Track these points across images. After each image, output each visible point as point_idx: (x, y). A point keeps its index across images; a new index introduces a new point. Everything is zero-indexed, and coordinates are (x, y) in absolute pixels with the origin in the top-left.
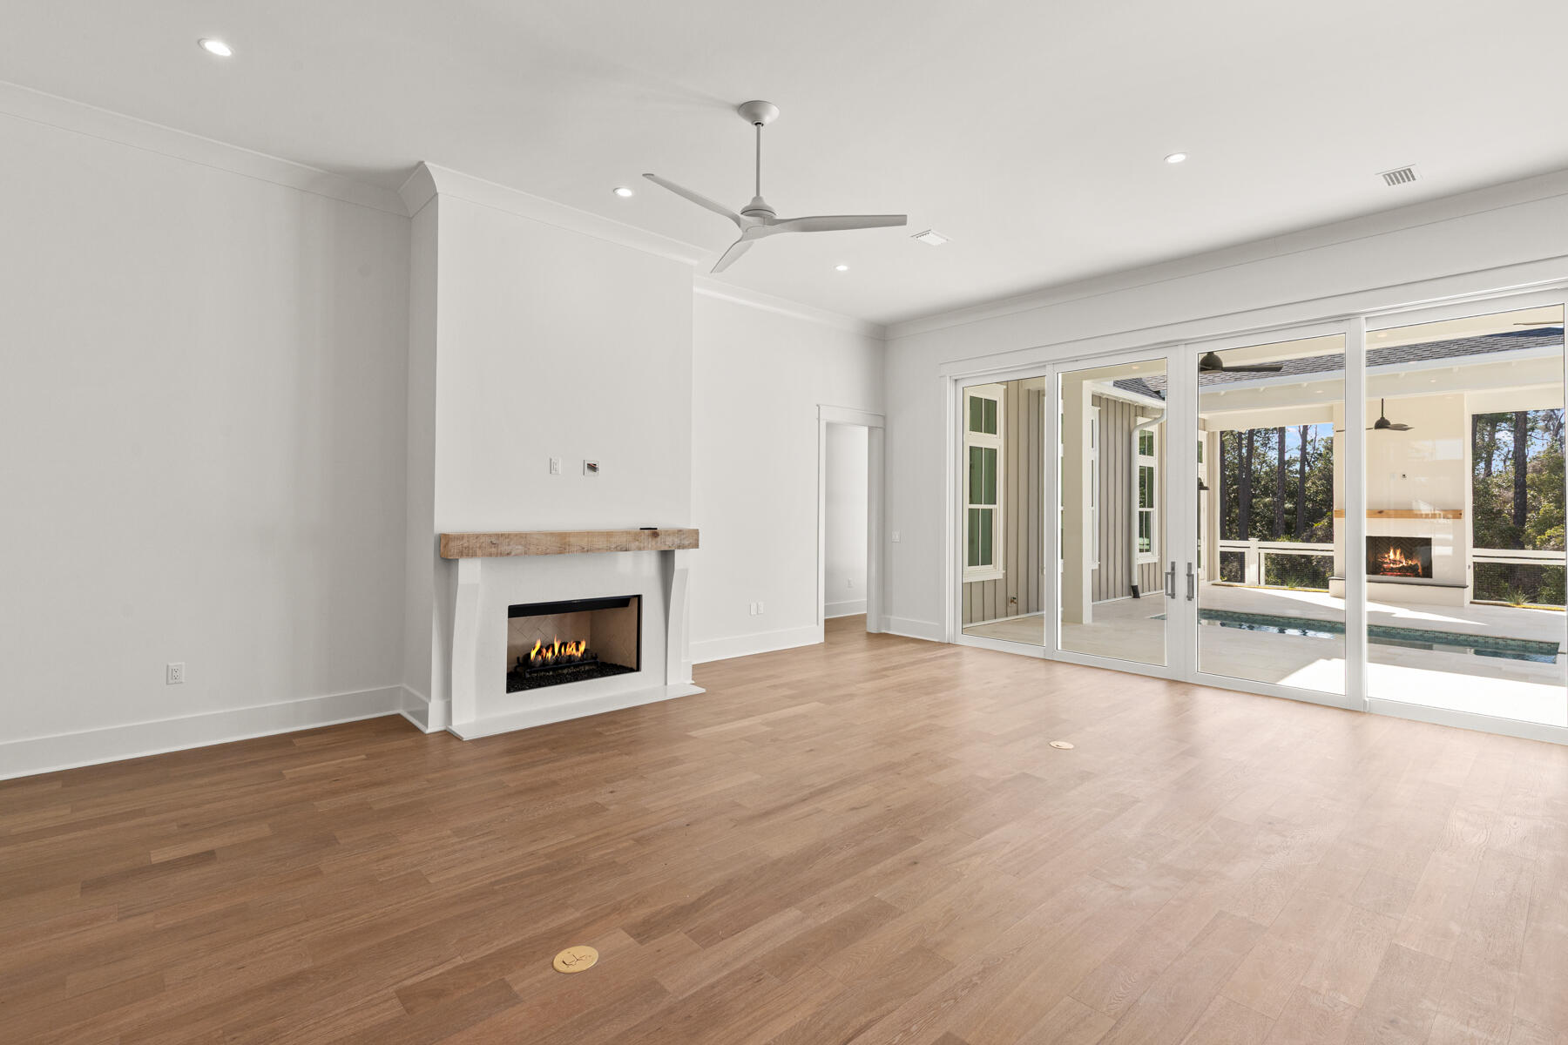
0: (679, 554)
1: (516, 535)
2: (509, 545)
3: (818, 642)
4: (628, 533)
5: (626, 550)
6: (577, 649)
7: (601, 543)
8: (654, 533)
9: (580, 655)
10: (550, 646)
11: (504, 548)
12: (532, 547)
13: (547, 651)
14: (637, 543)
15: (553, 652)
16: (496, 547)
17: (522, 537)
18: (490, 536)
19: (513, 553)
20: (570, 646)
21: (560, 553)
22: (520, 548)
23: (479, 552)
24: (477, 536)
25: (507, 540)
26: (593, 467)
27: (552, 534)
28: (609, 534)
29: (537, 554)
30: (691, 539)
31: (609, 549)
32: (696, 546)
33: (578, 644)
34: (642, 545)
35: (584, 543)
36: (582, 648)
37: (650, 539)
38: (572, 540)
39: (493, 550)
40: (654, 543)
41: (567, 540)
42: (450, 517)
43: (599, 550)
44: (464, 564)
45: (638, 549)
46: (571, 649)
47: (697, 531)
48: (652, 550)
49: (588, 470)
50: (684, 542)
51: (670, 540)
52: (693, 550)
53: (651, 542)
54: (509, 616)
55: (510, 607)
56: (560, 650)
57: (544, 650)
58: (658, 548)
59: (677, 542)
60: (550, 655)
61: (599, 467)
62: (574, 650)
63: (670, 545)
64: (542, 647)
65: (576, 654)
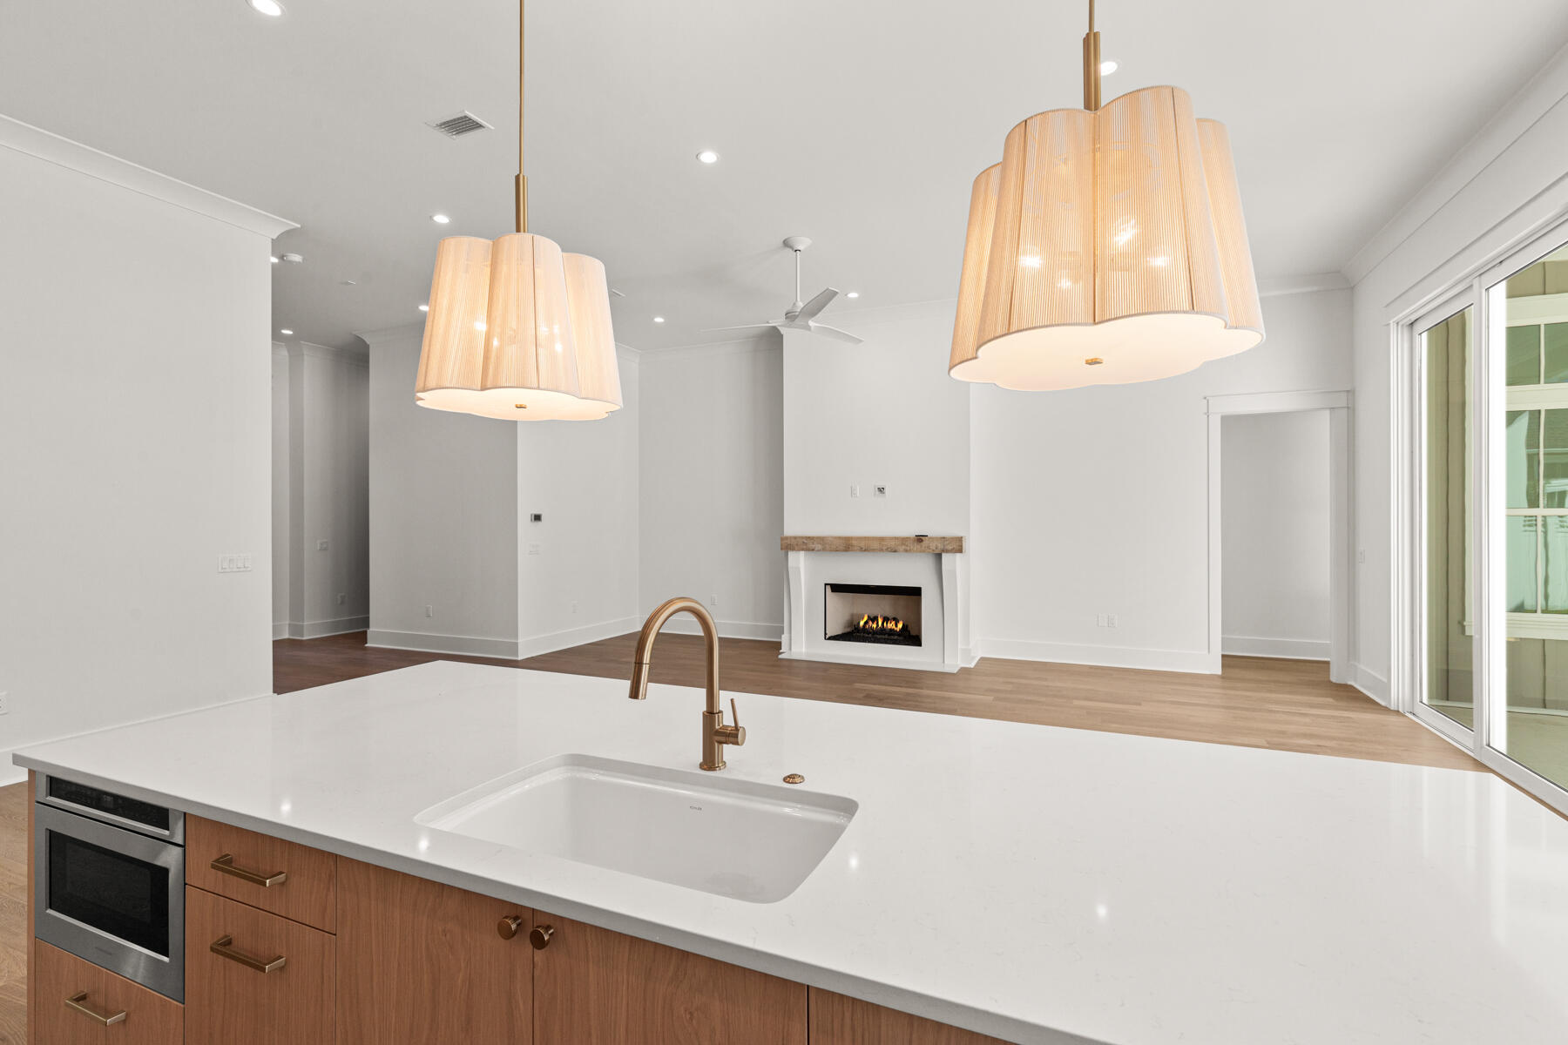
0: (945, 557)
1: (818, 538)
2: (813, 544)
3: (1206, 673)
4: (896, 538)
5: (895, 551)
6: (896, 626)
7: (876, 545)
8: (920, 539)
9: (897, 629)
10: (874, 619)
11: (812, 546)
12: (827, 546)
13: (873, 623)
14: (903, 547)
15: (878, 623)
16: (806, 544)
17: (821, 540)
18: (802, 538)
20: (890, 622)
21: (846, 551)
22: (820, 547)
23: (796, 548)
24: (795, 538)
26: (881, 490)
27: (840, 538)
28: (882, 539)
29: (831, 551)
30: (957, 545)
31: (881, 550)
32: (960, 551)
35: (862, 545)
36: (900, 626)
37: (914, 544)
38: (854, 542)
39: (805, 547)
40: (919, 547)
41: (851, 542)
42: (794, 526)
43: (874, 550)
44: (791, 555)
45: (906, 551)
46: (891, 625)
47: (960, 539)
48: (920, 552)
49: (877, 492)
50: (950, 547)
51: (934, 545)
52: (958, 555)
53: (917, 546)
54: (832, 591)
55: (826, 584)
56: (883, 624)
57: (871, 623)
58: (924, 551)
59: (940, 546)
60: (875, 626)
61: (886, 490)
62: (894, 625)
63: (933, 549)
64: (869, 618)
65: (895, 628)
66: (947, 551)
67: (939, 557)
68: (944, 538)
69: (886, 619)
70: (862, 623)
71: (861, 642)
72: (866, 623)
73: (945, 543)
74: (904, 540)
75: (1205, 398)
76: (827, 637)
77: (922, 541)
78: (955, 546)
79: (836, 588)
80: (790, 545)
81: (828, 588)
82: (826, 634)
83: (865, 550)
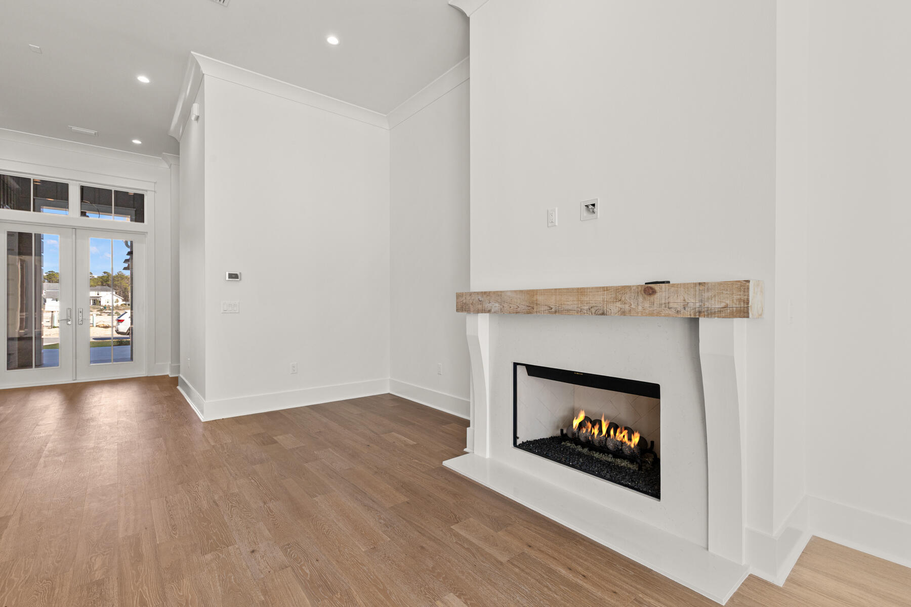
0: (703, 322)
1: (495, 293)
2: (490, 303)
4: (606, 289)
5: (603, 314)
6: (630, 439)
7: (571, 302)
8: (649, 289)
9: (632, 446)
10: (596, 422)
11: (487, 306)
12: (506, 305)
13: (593, 426)
14: (618, 304)
15: (600, 430)
19: (493, 311)
20: (621, 433)
21: (530, 313)
22: (496, 306)
25: (488, 298)
26: (591, 207)
28: (581, 292)
31: (580, 311)
32: (743, 312)
33: (631, 432)
34: (627, 307)
35: (552, 301)
36: (636, 439)
37: (641, 299)
38: (540, 298)
39: (480, 307)
40: (647, 305)
41: (535, 299)
43: (568, 311)
44: (470, 318)
45: (623, 313)
46: (622, 436)
47: (744, 286)
48: (651, 314)
49: (585, 213)
50: (716, 305)
51: (681, 300)
52: (737, 321)
53: (644, 303)
54: (529, 374)
55: (515, 365)
56: (608, 432)
57: (589, 425)
58: (659, 314)
59: (694, 303)
60: (596, 431)
61: (598, 208)
62: (626, 439)
63: (680, 308)
64: (586, 418)
65: (628, 443)
66: (710, 314)
67: (694, 323)
68: (700, 284)
69: (614, 426)
70: (576, 423)
71: (560, 462)
72: (581, 425)
73: (706, 295)
74: (619, 292)
76: (519, 442)
77: (654, 292)
78: (731, 301)
79: (535, 371)
80: (468, 304)
81: (522, 371)
82: (515, 438)
83: (555, 312)
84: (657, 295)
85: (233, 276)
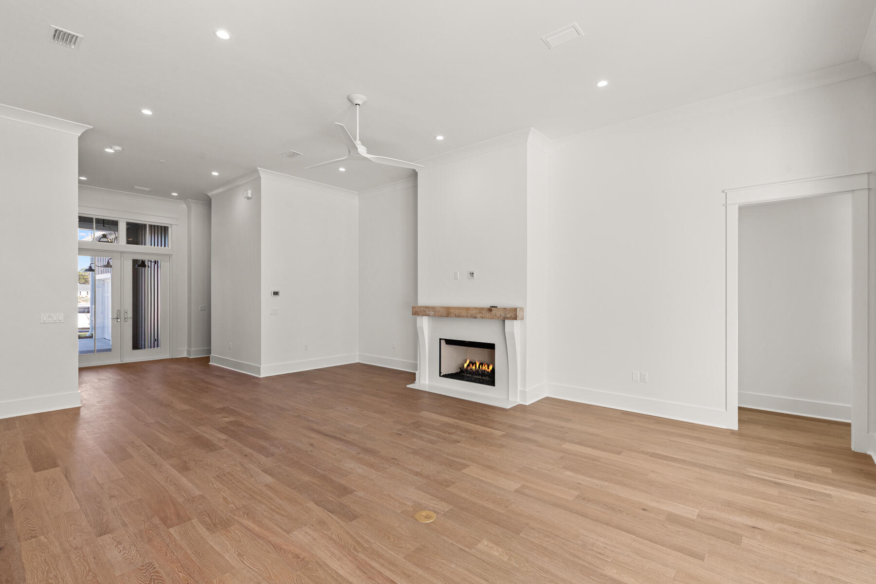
0: (506, 322)
1: (431, 307)
3: (725, 428)
4: (476, 308)
5: (475, 318)
7: (464, 313)
8: (490, 309)
10: (474, 363)
11: (428, 313)
12: (436, 313)
13: (473, 365)
14: (481, 314)
18: (423, 307)
20: (485, 366)
21: (447, 317)
22: (432, 313)
25: (428, 309)
26: (472, 274)
27: (444, 308)
28: (468, 309)
29: (439, 316)
31: (467, 316)
32: (515, 318)
34: (483, 316)
35: (457, 312)
36: (490, 368)
37: (488, 313)
38: (452, 311)
40: (489, 315)
41: (449, 311)
42: (423, 301)
43: (463, 316)
44: (419, 318)
45: (482, 318)
46: (485, 368)
47: (515, 310)
48: (491, 318)
49: (470, 276)
50: (509, 316)
51: (499, 314)
52: (514, 321)
53: (488, 315)
54: (446, 344)
55: (440, 339)
57: (471, 365)
58: (493, 318)
59: (503, 315)
60: (474, 368)
61: (475, 275)
62: (487, 368)
63: (499, 316)
64: (470, 362)
65: (488, 370)
66: (508, 318)
67: (504, 321)
68: (505, 308)
69: (481, 364)
70: (466, 365)
71: (460, 380)
72: (468, 365)
73: (506, 312)
74: (481, 310)
75: (723, 192)
76: (442, 374)
77: (492, 310)
78: (512, 315)
79: (449, 342)
80: (418, 311)
81: (443, 342)
82: (440, 373)
83: (458, 317)
84: (493, 312)
85: (276, 293)
